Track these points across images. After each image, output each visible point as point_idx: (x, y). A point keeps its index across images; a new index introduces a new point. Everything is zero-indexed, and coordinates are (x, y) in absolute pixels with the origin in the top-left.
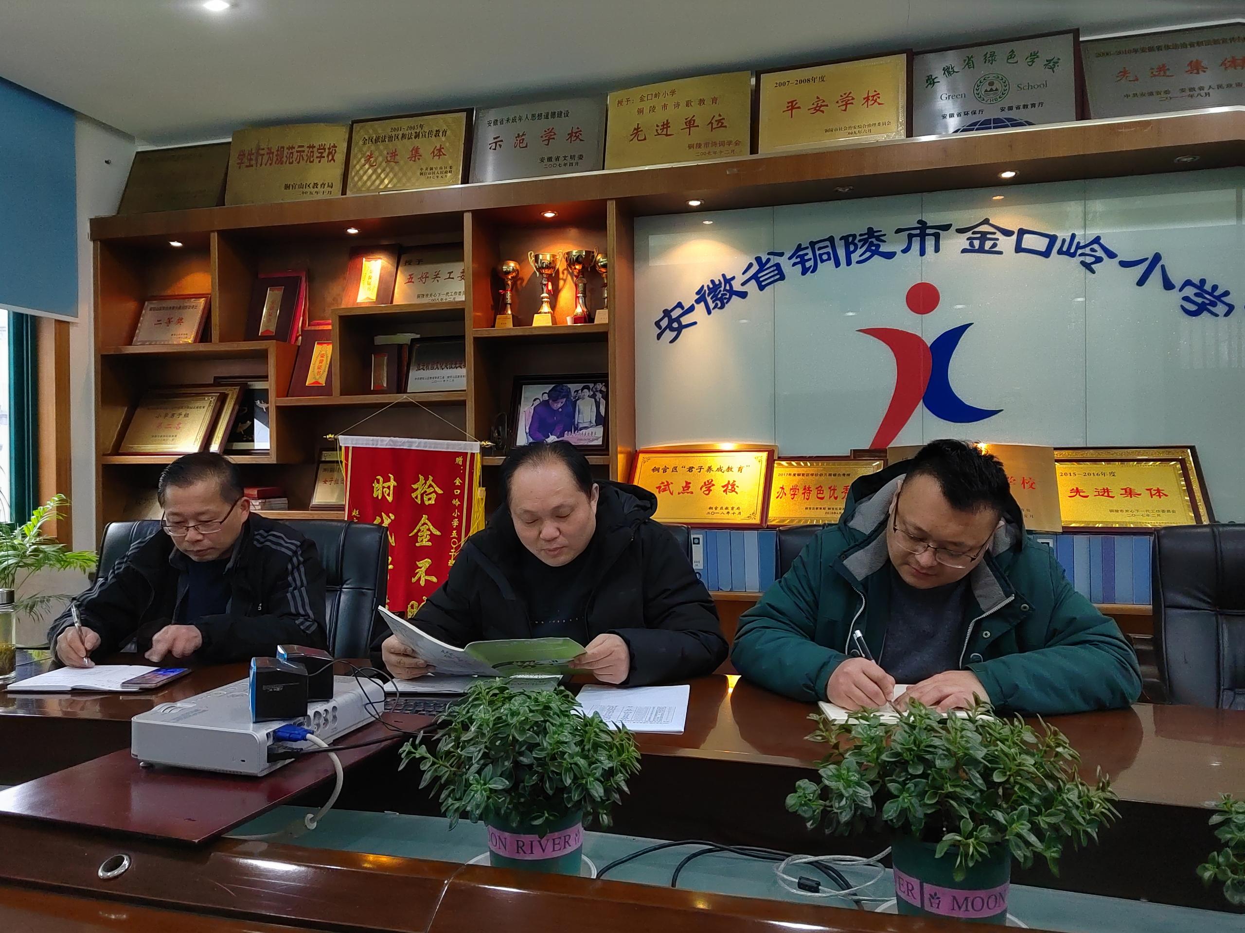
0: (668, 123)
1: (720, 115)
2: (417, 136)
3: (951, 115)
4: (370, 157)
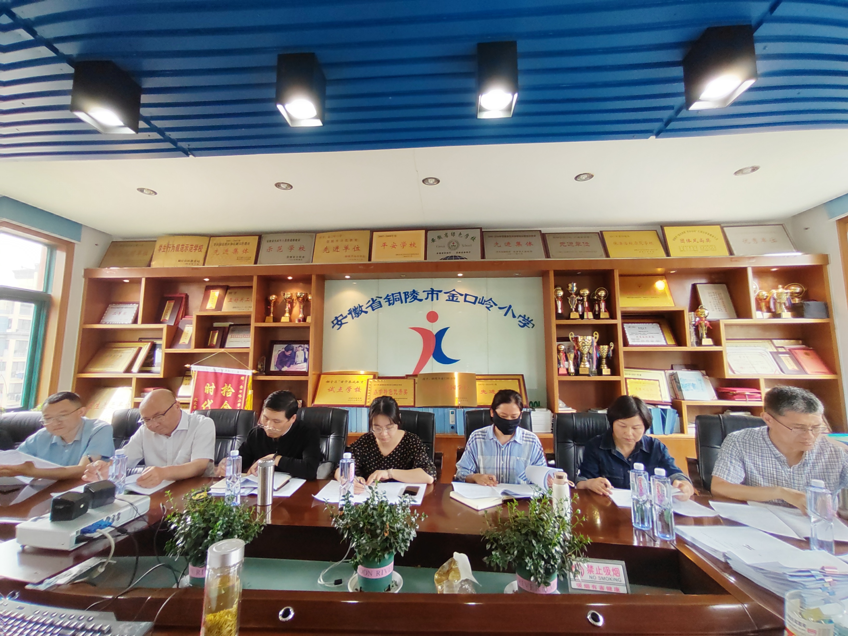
0: (338, 247)
1: (358, 246)
2: (237, 244)
3: (440, 253)
4: (217, 251)
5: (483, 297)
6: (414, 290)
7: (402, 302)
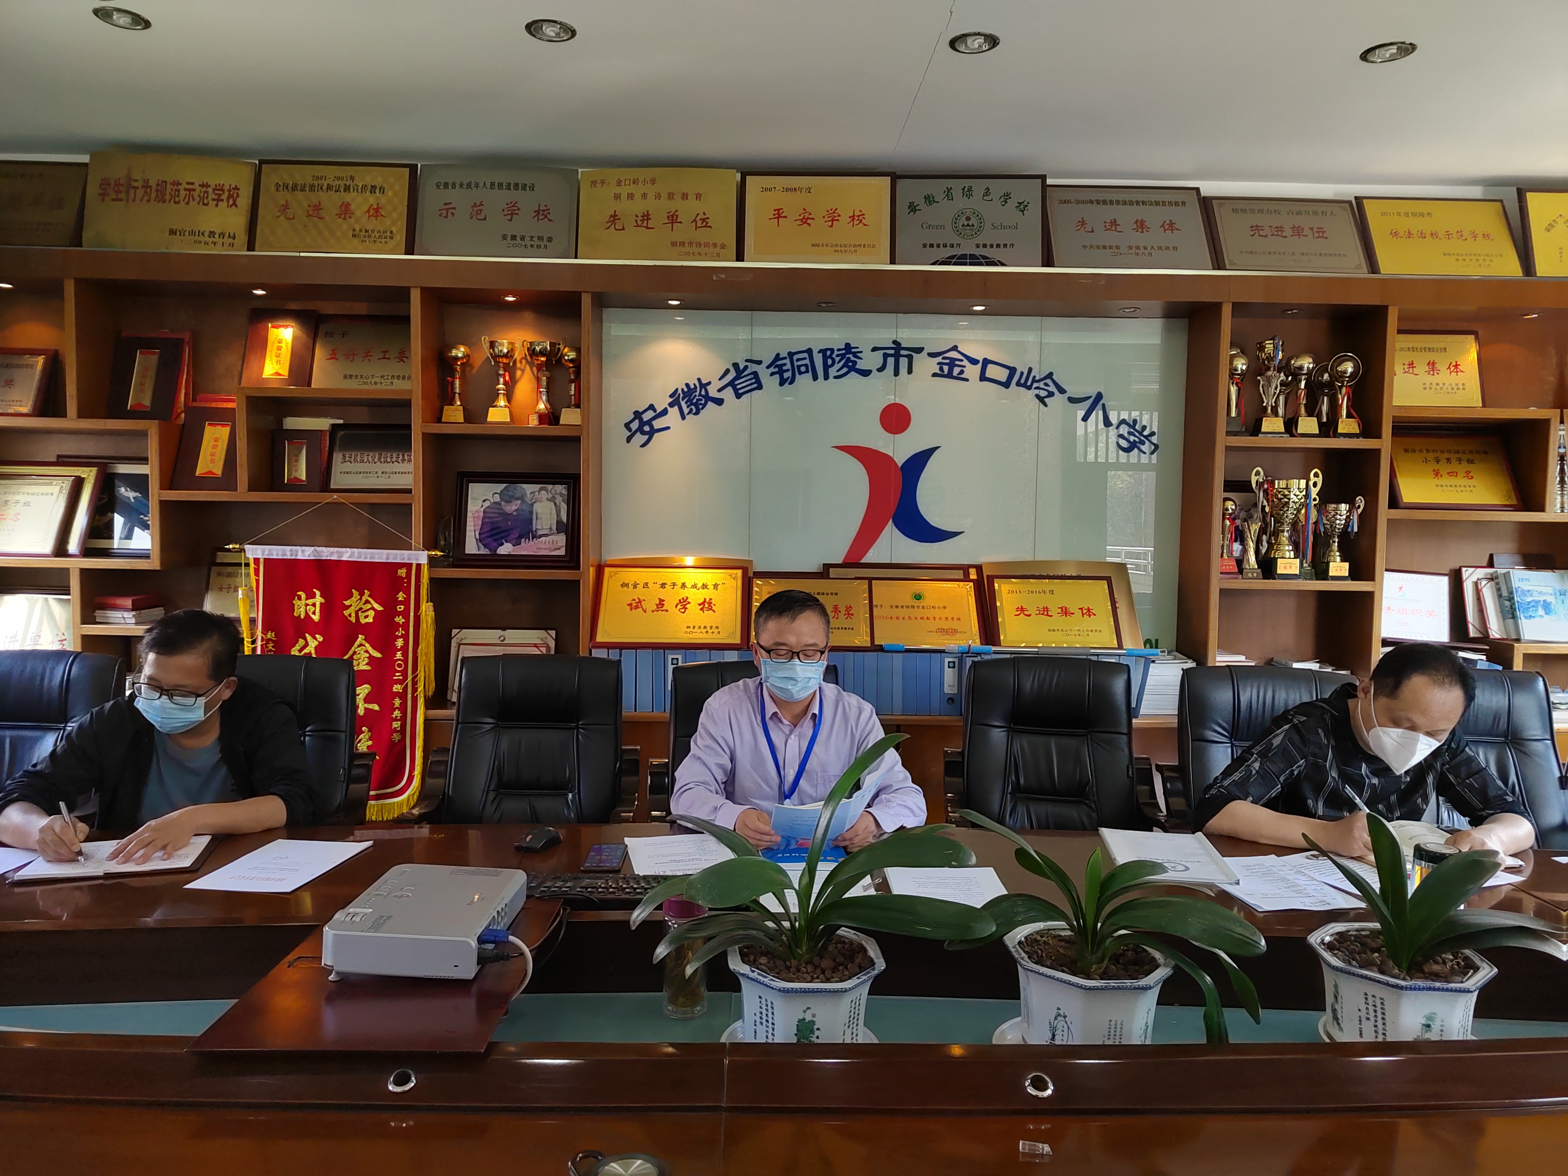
0: (648, 215)
1: (704, 214)
2: (347, 189)
3: (932, 246)
4: (286, 207)
5: (1030, 370)
6: (848, 345)
7: (815, 378)
